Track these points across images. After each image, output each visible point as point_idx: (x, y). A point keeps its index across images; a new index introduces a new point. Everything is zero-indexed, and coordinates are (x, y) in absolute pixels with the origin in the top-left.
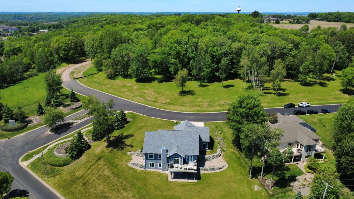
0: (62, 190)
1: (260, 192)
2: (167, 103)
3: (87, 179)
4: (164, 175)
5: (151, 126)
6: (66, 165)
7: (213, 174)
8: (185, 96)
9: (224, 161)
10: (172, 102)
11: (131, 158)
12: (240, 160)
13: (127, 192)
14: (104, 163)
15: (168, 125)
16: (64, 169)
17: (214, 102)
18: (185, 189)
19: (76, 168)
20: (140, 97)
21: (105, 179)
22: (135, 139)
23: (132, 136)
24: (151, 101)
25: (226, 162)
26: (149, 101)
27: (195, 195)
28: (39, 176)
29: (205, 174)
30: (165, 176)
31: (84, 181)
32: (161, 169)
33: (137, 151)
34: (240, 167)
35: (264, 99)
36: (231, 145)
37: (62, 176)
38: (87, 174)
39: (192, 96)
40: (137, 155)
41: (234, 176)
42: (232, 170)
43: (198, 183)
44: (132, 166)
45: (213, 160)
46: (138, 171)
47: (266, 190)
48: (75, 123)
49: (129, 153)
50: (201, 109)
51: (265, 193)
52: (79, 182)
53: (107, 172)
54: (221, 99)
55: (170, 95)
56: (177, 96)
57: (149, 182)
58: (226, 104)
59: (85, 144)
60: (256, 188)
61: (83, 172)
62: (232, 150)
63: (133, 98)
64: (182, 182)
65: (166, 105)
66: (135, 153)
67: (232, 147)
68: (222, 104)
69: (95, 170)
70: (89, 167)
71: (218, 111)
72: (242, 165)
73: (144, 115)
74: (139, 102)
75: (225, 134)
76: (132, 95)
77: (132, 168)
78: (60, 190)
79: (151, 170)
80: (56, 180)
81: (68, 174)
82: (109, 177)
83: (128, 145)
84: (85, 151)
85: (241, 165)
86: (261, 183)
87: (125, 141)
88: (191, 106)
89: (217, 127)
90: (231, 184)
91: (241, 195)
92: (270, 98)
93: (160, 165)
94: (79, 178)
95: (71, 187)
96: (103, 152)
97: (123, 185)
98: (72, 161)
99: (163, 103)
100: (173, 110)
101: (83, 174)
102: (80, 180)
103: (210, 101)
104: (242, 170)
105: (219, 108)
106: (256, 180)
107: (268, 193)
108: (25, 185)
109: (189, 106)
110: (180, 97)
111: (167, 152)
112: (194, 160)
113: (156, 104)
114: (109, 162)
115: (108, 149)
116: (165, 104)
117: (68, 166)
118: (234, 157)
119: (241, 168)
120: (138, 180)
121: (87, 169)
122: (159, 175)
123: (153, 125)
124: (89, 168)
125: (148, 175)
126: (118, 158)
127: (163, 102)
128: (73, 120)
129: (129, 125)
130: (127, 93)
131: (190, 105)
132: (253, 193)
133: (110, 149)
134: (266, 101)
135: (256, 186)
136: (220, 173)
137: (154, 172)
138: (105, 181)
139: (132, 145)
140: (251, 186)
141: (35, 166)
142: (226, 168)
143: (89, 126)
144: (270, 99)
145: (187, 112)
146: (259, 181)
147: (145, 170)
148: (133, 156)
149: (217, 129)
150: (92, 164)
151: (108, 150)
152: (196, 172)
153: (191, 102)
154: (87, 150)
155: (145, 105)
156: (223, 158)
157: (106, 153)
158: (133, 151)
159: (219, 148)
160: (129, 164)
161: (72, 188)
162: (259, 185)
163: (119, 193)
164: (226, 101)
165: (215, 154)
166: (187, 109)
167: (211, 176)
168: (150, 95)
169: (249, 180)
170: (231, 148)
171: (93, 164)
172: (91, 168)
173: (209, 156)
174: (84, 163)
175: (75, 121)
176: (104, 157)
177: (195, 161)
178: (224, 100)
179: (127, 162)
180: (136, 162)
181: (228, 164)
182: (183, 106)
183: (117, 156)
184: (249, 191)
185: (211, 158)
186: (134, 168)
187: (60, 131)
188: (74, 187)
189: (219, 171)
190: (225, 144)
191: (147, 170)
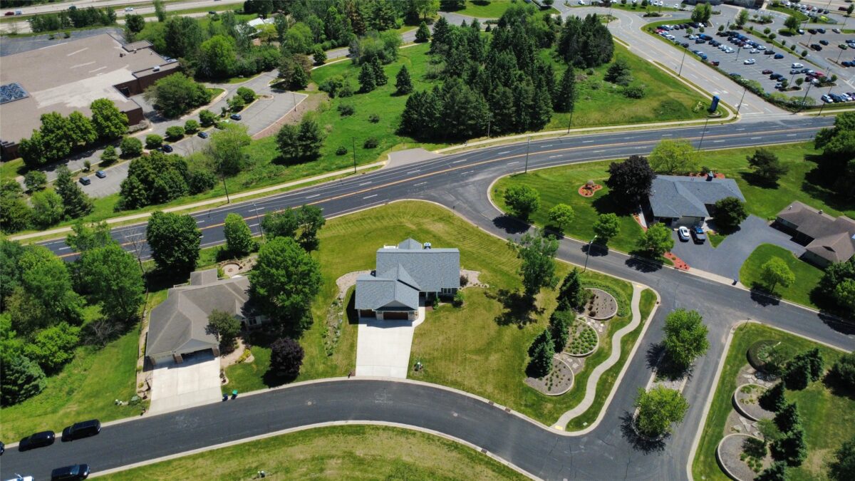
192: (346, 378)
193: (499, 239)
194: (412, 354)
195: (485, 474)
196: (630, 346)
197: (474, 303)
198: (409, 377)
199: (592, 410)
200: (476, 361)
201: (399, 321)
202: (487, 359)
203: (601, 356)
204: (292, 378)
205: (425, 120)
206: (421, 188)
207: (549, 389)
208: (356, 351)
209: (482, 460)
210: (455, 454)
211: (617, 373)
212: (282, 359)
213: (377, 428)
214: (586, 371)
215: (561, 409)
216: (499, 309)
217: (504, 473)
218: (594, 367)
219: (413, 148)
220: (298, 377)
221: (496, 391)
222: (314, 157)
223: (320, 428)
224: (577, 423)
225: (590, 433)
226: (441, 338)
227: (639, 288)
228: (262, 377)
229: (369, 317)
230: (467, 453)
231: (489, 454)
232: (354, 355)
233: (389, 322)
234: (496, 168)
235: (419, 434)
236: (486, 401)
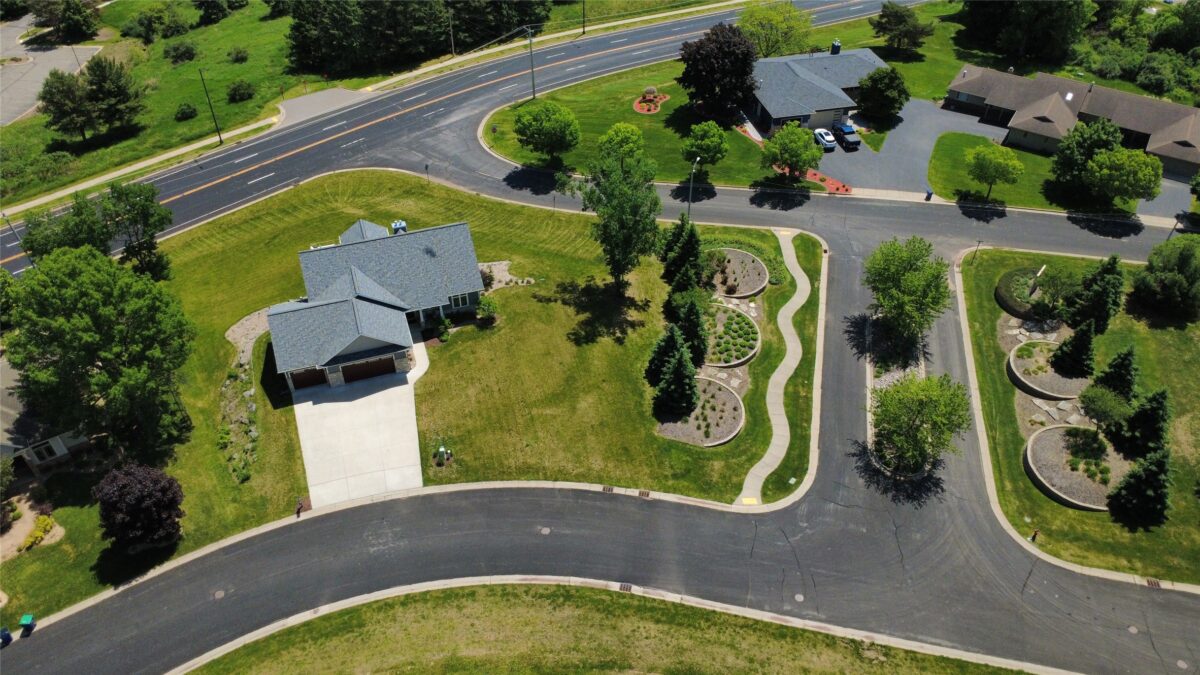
87: (578, 313)
192: (292, 519)
193: (523, 207)
194: (422, 436)
195: (644, 634)
196: (812, 329)
197: (516, 314)
198: (427, 482)
199: (796, 453)
200: (554, 417)
201: (378, 380)
202: (574, 409)
203: (771, 357)
204: (168, 550)
205: (333, 35)
206: (356, 150)
207: (707, 435)
208: (301, 458)
209: (627, 606)
210: (568, 611)
211: (810, 377)
212: (127, 513)
213: (386, 605)
214: (757, 388)
215: (741, 466)
216: (568, 317)
217: (678, 619)
218: (769, 378)
219: (323, 89)
220: (182, 546)
221: (611, 465)
222: (131, 131)
223: (256, 643)
224: (777, 484)
225: (807, 494)
226: (471, 391)
227: (786, 235)
228: (92, 569)
229: (313, 384)
230: (592, 601)
231: (637, 590)
232: (299, 467)
233: (357, 385)
234: (482, 98)
235: (482, 591)
236: (598, 488)
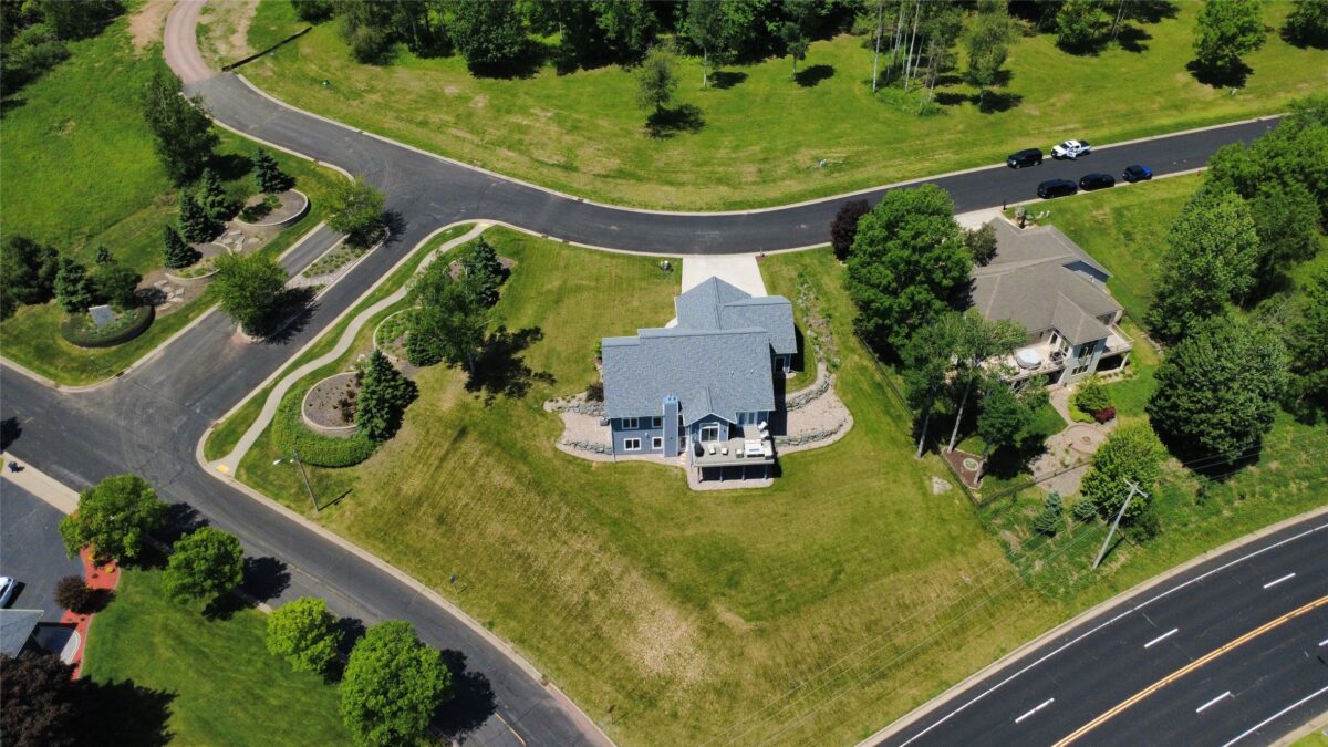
0: (381, 546)
1: (949, 497)
2: (612, 174)
3: (443, 503)
4: (676, 471)
5: (589, 288)
6: (360, 462)
7: (813, 453)
8: (669, 136)
9: (841, 404)
10: (629, 168)
11: (559, 423)
12: (884, 393)
13: (580, 536)
14: (481, 447)
15: (643, 279)
16: (356, 475)
17: (774, 158)
18: (743, 511)
19: (396, 471)
20: (510, 148)
21: (502, 500)
22: (554, 349)
23: (534, 333)
24: (553, 165)
25: (848, 407)
26: (547, 164)
27: (775, 528)
28: (287, 506)
29: (789, 456)
30: (677, 475)
31: (438, 511)
32: (661, 451)
33: (574, 397)
34: (888, 419)
35: (941, 131)
36: (853, 341)
37: (362, 499)
38: (437, 487)
39: (696, 138)
40: (577, 410)
41: (872, 453)
42: (866, 434)
43: (776, 490)
44: (570, 450)
45: (809, 408)
46: (594, 464)
47: (964, 488)
48: (318, 288)
49: (548, 407)
50: (737, 196)
51: (961, 500)
52: (424, 514)
53: (500, 478)
54: (799, 145)
55: (616, 135)
56: (641, 137)
57: (638, 500)
58: (816, 165)
59: (402, 388)
60: (938, 486)
61: (422, 480)
62: (856, 358)
63: (486, 155)
64: (732, 490)
65: (610, 180)
66: (570, 405)
67: (857, 346)
68: (804, 167)
69: (461, 474)
70: (437, 463)
71: (793, 199)
72: (892, 410)
73: (550, 238)
74: (514, 175)
75: (828, 301)
76: (476, 139)
77: (575, 458)
78: (373, 546)
79: (633, 456)
80: (348, 513)
81: (377, 490)
82: (510, 493)
83: (536, 375)
84: (406, 406)
85: (887, 412)
86: (950, 469)
87: (521, 360)
88: (700, 181)
89: (802, 276)
90: (868, 480)
91: (898, 513)
92: (960, 123)
93: (657, 443)
94: (418, 502)
95: (404, 534)
96: (465, 407)
97: (562, 517)
98: (376, 447)
99: (599, 175)
100: (641, 206)
101: (426, 486)
102: (423, 509)
103: (762, 156)
104: (894, 429)
105: (793, 186)
106: (937, 457)
107: (971, 498)
108: (263, 544)
109: (694, 184)
110: (653, 143)
111: (680, 409)
112: (759, 423)
113: (579, 181)
114: (498, 444)
115: (475, 393)
116: (606, 176)
117: (367, 463)
118: (865, 386)
119: (890, 421)
120: (601, 495)
121: (433, 468)
122: (660, 472)
123: (593, 284)
124: (439, 467)
125: (627, 477)
126: (520, 428)
127: (598, 170)
128: (307, 275)
129: (511, 286)
130: (454, 131)
131: (693, 176)
132: (931, 504)
133: (483, 394)
134: (949, 137)
135: (935, 479)
136: (834, 447)
137: (641, 465)
138: (502, 507)
139: (550, 376)
140: (922, 481)
141: (259, 472)
142: (848, 427)
143: (372, 296)
144: (961, 127)
145: (690, 210)
146: (944, 461)
147: (611, 459)
148: (566, 417)
149: (802, 284)
150: (443, 452)
151: (477, 397)
152: (772, 461)
153: (699, 165)
154: (410, 402)
155: (538, 188)
156: (836, 393)
157: (475, 412)
158: (560, 399)
159: (820, 360)
160: (561, 447)
161: (409, 537)
162: (943, 476)
163: (557, 542)
164: (815, 152)
165: (813, 387)
166: (688, 199)
167: (810, 459)
168: (544, 139)
169: (916, 462)
170: (853, 351)
171: (447, 453)
172: (445, 464)
173: (796, 394)
174: (417, 450)
175: (315, 282)
176: (475, 425)
177: (764, 424)
178: (809, 146)
179: (552, 440)
180: (581, 439)
181: (853, 414)
182: (671, 183)
183: (515, 419)
184: (921, 498)
185: (803, 401)
186: (578, 458)
187: (279, 328)
188: (413, 532)
189: (829, 441)
190: (835, 337)
191: (620, 458)
197: (577, 362)
198: (681, 259)
199: (432, 246)
202: (565, 282)
213: (710, 209)
216: (531, 358)
224: (459, 232)
230: (601, 197)
231: (575, 197)
232: (765, 278)
235: (658, 207)
236: (572, 243)
